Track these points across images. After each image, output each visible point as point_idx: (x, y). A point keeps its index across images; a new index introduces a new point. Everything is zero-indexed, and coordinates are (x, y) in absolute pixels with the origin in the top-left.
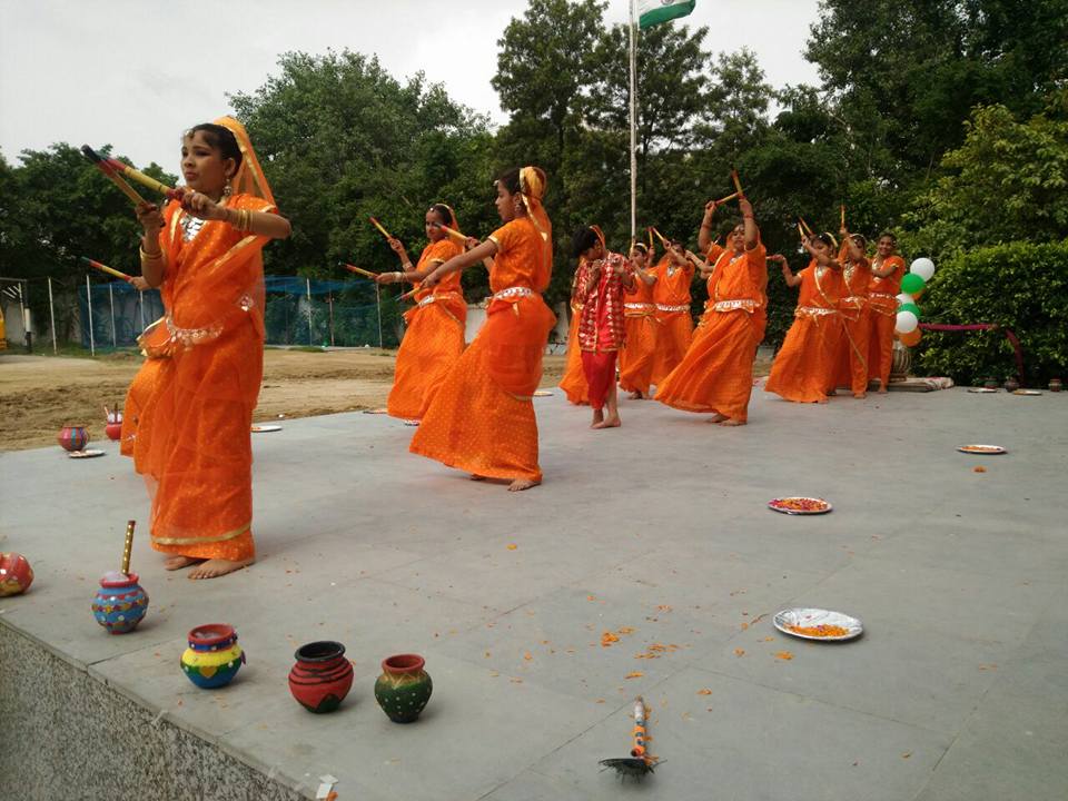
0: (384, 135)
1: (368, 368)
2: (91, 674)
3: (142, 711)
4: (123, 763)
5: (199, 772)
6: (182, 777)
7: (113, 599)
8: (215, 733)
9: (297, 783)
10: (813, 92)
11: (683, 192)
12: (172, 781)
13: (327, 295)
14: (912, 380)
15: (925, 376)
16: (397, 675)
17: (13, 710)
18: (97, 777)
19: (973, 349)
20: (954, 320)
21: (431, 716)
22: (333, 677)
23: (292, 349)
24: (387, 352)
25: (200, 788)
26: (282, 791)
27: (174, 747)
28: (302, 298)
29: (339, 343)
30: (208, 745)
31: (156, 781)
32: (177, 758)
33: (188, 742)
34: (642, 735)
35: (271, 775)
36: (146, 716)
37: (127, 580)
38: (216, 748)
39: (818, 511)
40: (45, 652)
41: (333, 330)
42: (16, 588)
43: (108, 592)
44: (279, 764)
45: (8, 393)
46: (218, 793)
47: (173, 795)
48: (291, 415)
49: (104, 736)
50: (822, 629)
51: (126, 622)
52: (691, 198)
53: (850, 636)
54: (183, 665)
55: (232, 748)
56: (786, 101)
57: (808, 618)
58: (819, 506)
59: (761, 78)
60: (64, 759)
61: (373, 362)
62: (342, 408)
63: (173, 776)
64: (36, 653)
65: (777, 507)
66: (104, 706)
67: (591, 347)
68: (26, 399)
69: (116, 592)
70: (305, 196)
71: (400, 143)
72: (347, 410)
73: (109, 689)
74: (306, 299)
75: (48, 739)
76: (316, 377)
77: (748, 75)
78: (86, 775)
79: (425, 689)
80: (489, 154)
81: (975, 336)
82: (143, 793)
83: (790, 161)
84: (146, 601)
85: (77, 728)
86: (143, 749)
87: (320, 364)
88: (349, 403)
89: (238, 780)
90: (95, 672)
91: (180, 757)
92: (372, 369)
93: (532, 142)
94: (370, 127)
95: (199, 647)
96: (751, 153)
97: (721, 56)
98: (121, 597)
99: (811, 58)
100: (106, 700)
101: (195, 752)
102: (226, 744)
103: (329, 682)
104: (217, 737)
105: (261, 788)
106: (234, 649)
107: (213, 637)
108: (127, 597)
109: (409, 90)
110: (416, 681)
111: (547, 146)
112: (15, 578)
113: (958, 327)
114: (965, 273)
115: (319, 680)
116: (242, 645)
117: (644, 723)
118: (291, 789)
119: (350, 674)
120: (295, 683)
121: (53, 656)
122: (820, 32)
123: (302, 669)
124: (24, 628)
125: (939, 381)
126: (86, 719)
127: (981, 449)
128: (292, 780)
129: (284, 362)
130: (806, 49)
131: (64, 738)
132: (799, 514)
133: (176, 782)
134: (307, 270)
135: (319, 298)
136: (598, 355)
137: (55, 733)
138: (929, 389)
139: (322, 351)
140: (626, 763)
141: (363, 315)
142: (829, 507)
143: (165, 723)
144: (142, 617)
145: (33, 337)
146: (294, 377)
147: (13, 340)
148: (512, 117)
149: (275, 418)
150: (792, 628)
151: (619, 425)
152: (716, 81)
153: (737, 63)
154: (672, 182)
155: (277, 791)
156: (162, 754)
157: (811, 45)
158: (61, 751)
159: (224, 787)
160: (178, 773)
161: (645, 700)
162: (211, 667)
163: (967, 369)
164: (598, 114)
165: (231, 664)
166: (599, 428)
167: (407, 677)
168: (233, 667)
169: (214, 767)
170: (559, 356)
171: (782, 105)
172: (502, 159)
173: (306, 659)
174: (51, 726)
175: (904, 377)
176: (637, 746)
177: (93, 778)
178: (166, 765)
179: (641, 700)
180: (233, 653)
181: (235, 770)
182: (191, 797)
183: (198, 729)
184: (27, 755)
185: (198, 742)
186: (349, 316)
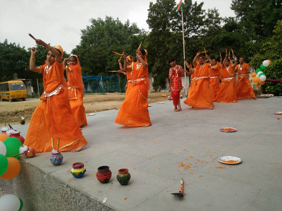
0: (120, 37)
1: (117, 98)
2: (50, 175)
3: (62, 183)
4: (58, 197)
5: (76, 198)
6: (72, 199)
7: (55, 157)
8: (79, 188)
9: (98, 199)
10: (233, 19)
11: (199, 47)
12: (70, 200)
13: (106, 80)
14: (262, 95)
15: (266, 94)
16: (122, 173)
17: (32, 185)
18: (52, 200)
19: (279, 86)
20: (274, 78)
21: (131, 183)
22: (107, 174)
23: (98, 94)
24: (122, 94)
25: (76, 202)
26: (95, 201)
27: (70, 192)
28: (100, 81)
29: (110, 92)
30: (78, 191)
31: (66, 201)
32: (70, 195)
33: (73, 191)
34: (182, 187)
35: (92, 198)
36: (63, 185)
37: (58, 152)
38: (79, 192)
39: (233, 131)
40: (39, 170)
41: (108, 89)
42: (32, 155)
43: (54, 156)
44: (94, 195)
45: (28, 108)
46: (80, 203)
47: (70, 204)
48: (98, 111)
49: (53, 190)
50: (231, 161)
51: (58, 163)
52: (201, 48)
53: (238, 163)
54: (71, 172)
55: (83, 192)
56: (225, 21)
57: (227, 158)
58: (233, 130)
59: (219, 15)
60: (45, 196)
61: (118, 96)
62: (111, 109)
63: (70, 199)
64: (37, 171)
65: (222, 130)
66: (53, 183)
67: (173, 90)
68: (33, 110)
69: (55, 155)
70: (100, 55)
71: (124, 39)
72: (112, 109)
73: (54, 179)
74: (101, 81)
75: (41, 192)
76: (104, 101)
77: (215, 14)
78: (50, 200)
79: (129, 177)
80: (146, 40)
81: (280, 82)
82: (63, 203)
83: (228, 37)
84: (63, 157)
85: (47, 188)
86: (63, 193)
87: (105, 97)
88: (112, 107)
89: (85, 199)
90: (51, 175)
91: (71, 194)
92: (118, 98)
93: (158, 36)
94: (117, 35)
95: (75, 168)
96: (217, 36)
97: (208, 10)
98: (57, 157)
99: (232, 9)
100: (54, 181)
101: (75, 193)
102: (82, 191)
103: (106, 175)
104: (80, 189)
105: (90, 201)
106: (83, 168)
107: (78, 165)
108: (58, 157)
109: (126, 25)
110: (126, 175)
111: (161, 37)
112: (32, 153)
113: (275, 80)
114: (276, 65)
115: (104, 175)
116: (85, 167)
117: (183, 185)
118: (97, 201)
119: (111, 173)
120: (98, 176)
121: (41, 171)
122: (235, 2)
123: (100, 173)
124: (34, 165)
125: (270, 95)
126: (49, 186)
127: (280, 113)
128: (97, 199)
129: (96, 97)
130: (231, 6)
131: (44, 191)
132: (228, 132)
133: (71, 201)
134: (101, 73)
135: (104, 81)
136: (175, 92)
137: (42, 190)
138: (267, 97)
139: (105, 94)
140: (178, 194)
141: (116, 84)
142: (236, 130)
143: (68, 186)
144: (62, 161)
145: (34, 94)
146: (99, 101)
147: (29, 95)
148: (152, 30)
149: (94, 112)
150: (223, 161)
151: (181, 110)
152: (207, 17)
153: (213, 12)
154: (196, 44)
155: (94, 202)
156: (67, 194)
157: (233, 5)
158: (44, 194)
159: (82, 201)
160: (71, 198)
161: (183, 179)
162: (78, 173)
163: (278, 91)
164: (175, 28)
165: (83, 172)
166: (176, 111)
167: (124, 174)
168: (83, 173)
169: (79, 197)
170: (167, 92)
171: (224, 22)
172: (150, 41)
173: (100, 170)
174: (41, 188)
175: (260, 94)
176: (181, 190)
177: (51, 201)
178: (68, 197)
179: (182, 179)
180: (83, 169)
181: (84, 197)
182: (74, 204)
183: (76, 188)
184: (36, 195)
185: (75, 191)
186: (112, 85)
